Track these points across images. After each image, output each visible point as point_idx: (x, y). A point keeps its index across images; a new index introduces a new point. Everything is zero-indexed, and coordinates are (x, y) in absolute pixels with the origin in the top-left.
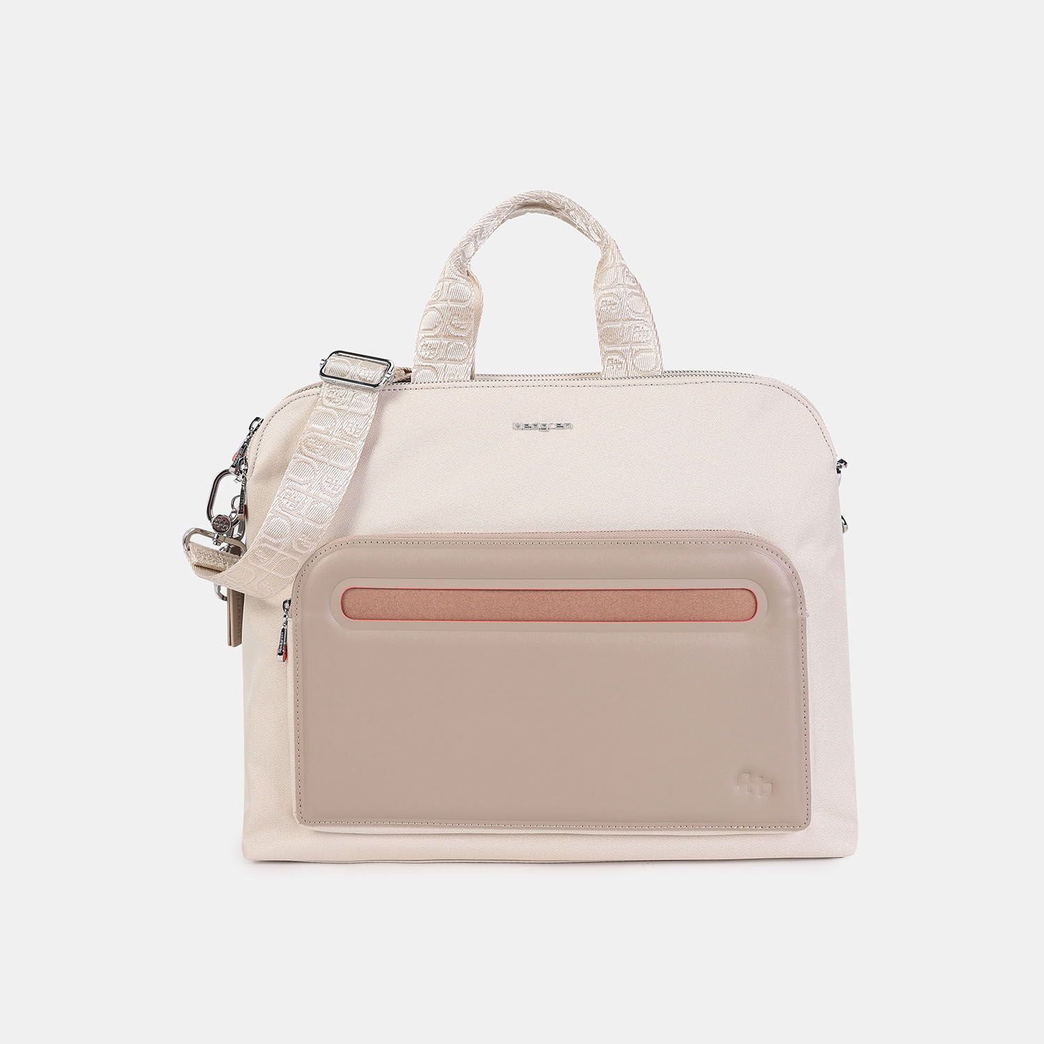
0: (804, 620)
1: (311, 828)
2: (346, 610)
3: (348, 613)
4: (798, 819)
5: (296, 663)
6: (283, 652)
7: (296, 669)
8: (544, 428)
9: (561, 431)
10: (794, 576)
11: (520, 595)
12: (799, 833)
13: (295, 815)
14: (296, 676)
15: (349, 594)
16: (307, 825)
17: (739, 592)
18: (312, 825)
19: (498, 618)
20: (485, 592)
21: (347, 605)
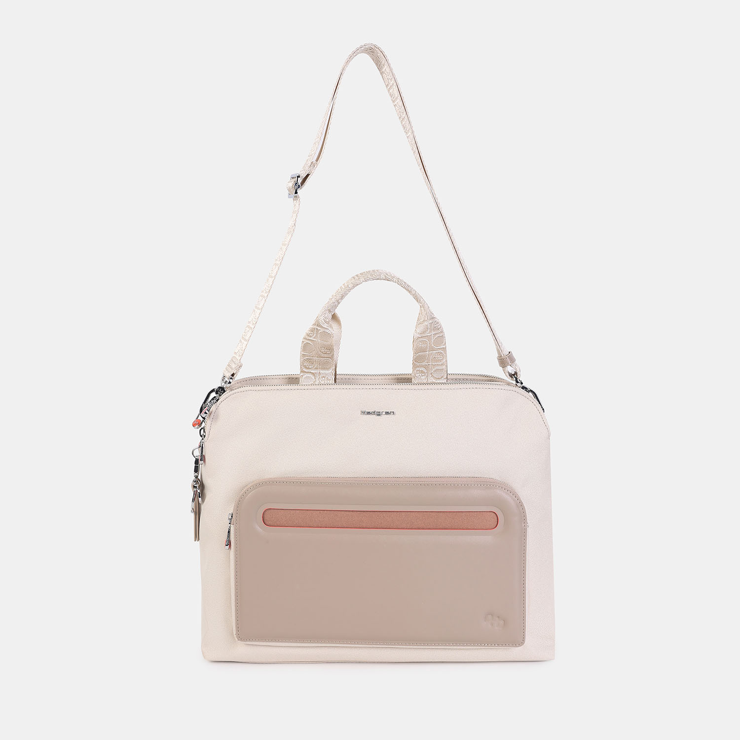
0: (526, 529)
1: (244, 643)
2: (265, 521)
3: (267, 523)
4: (518, 641)
5: (236, 551)
6: (229, 544)
7: (236, 554)
8: (379, 414)
9: (388, 416)
10: (520, 505)
11: (364, 514)
12: (519, 648)
13: (235, 636)
14: (236, 558)
15: (267, 512)
16: (242, 641)
17: (488, 513)
18: (245, 641)
19: (352, 526)
20: (345, 512)
21: (266, 518)
